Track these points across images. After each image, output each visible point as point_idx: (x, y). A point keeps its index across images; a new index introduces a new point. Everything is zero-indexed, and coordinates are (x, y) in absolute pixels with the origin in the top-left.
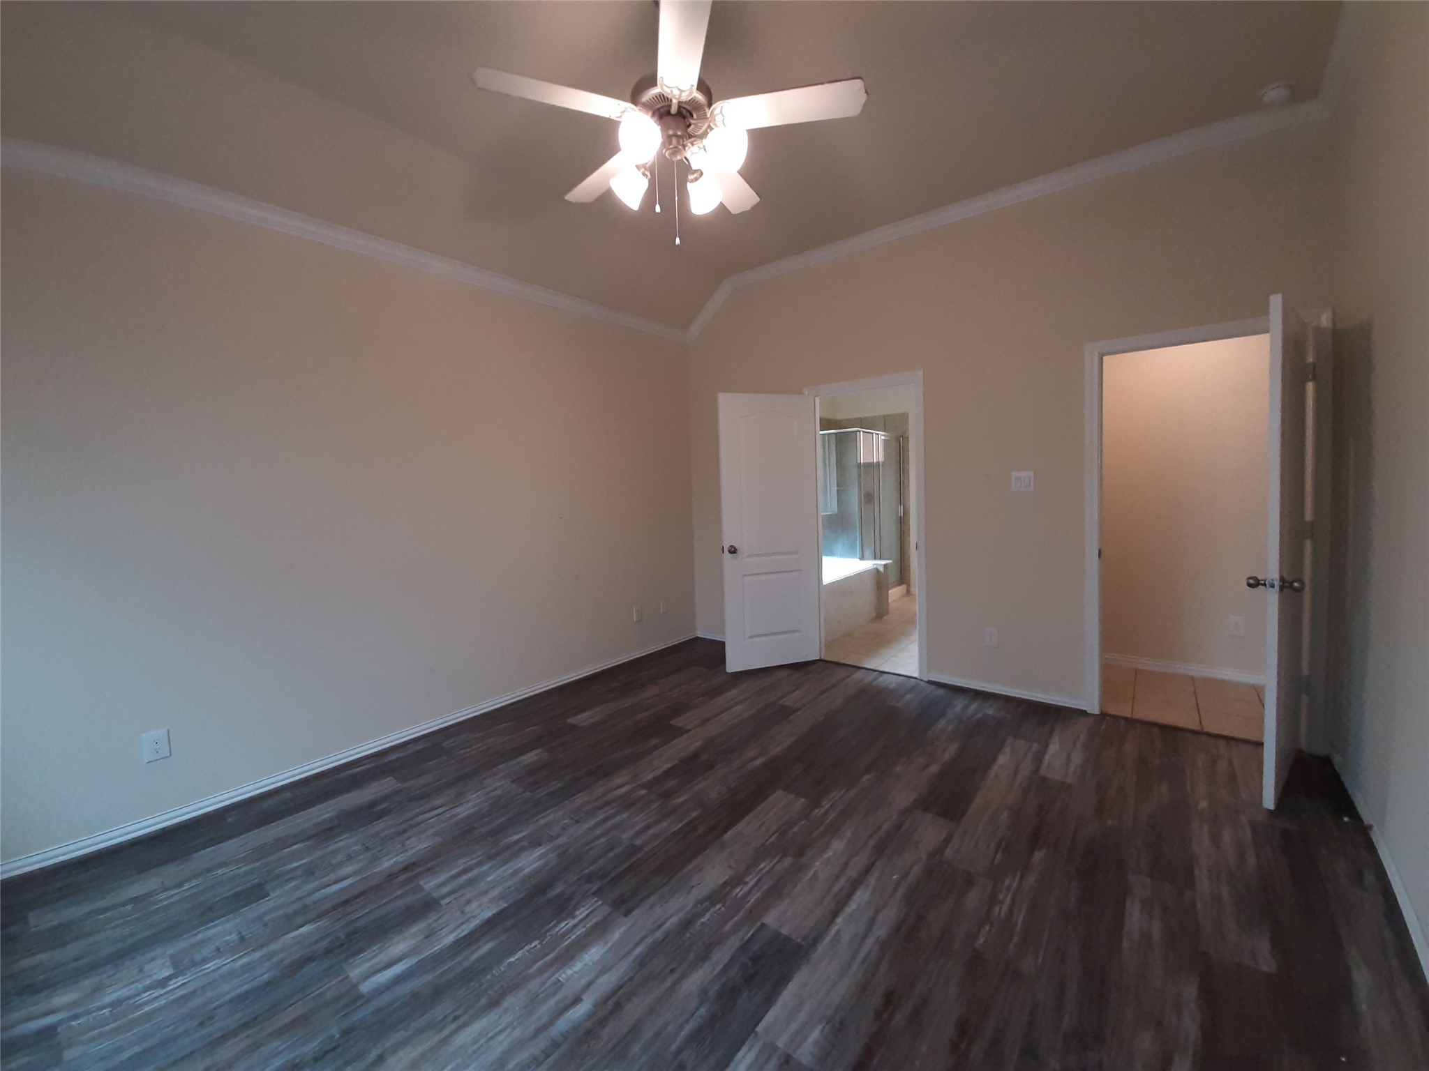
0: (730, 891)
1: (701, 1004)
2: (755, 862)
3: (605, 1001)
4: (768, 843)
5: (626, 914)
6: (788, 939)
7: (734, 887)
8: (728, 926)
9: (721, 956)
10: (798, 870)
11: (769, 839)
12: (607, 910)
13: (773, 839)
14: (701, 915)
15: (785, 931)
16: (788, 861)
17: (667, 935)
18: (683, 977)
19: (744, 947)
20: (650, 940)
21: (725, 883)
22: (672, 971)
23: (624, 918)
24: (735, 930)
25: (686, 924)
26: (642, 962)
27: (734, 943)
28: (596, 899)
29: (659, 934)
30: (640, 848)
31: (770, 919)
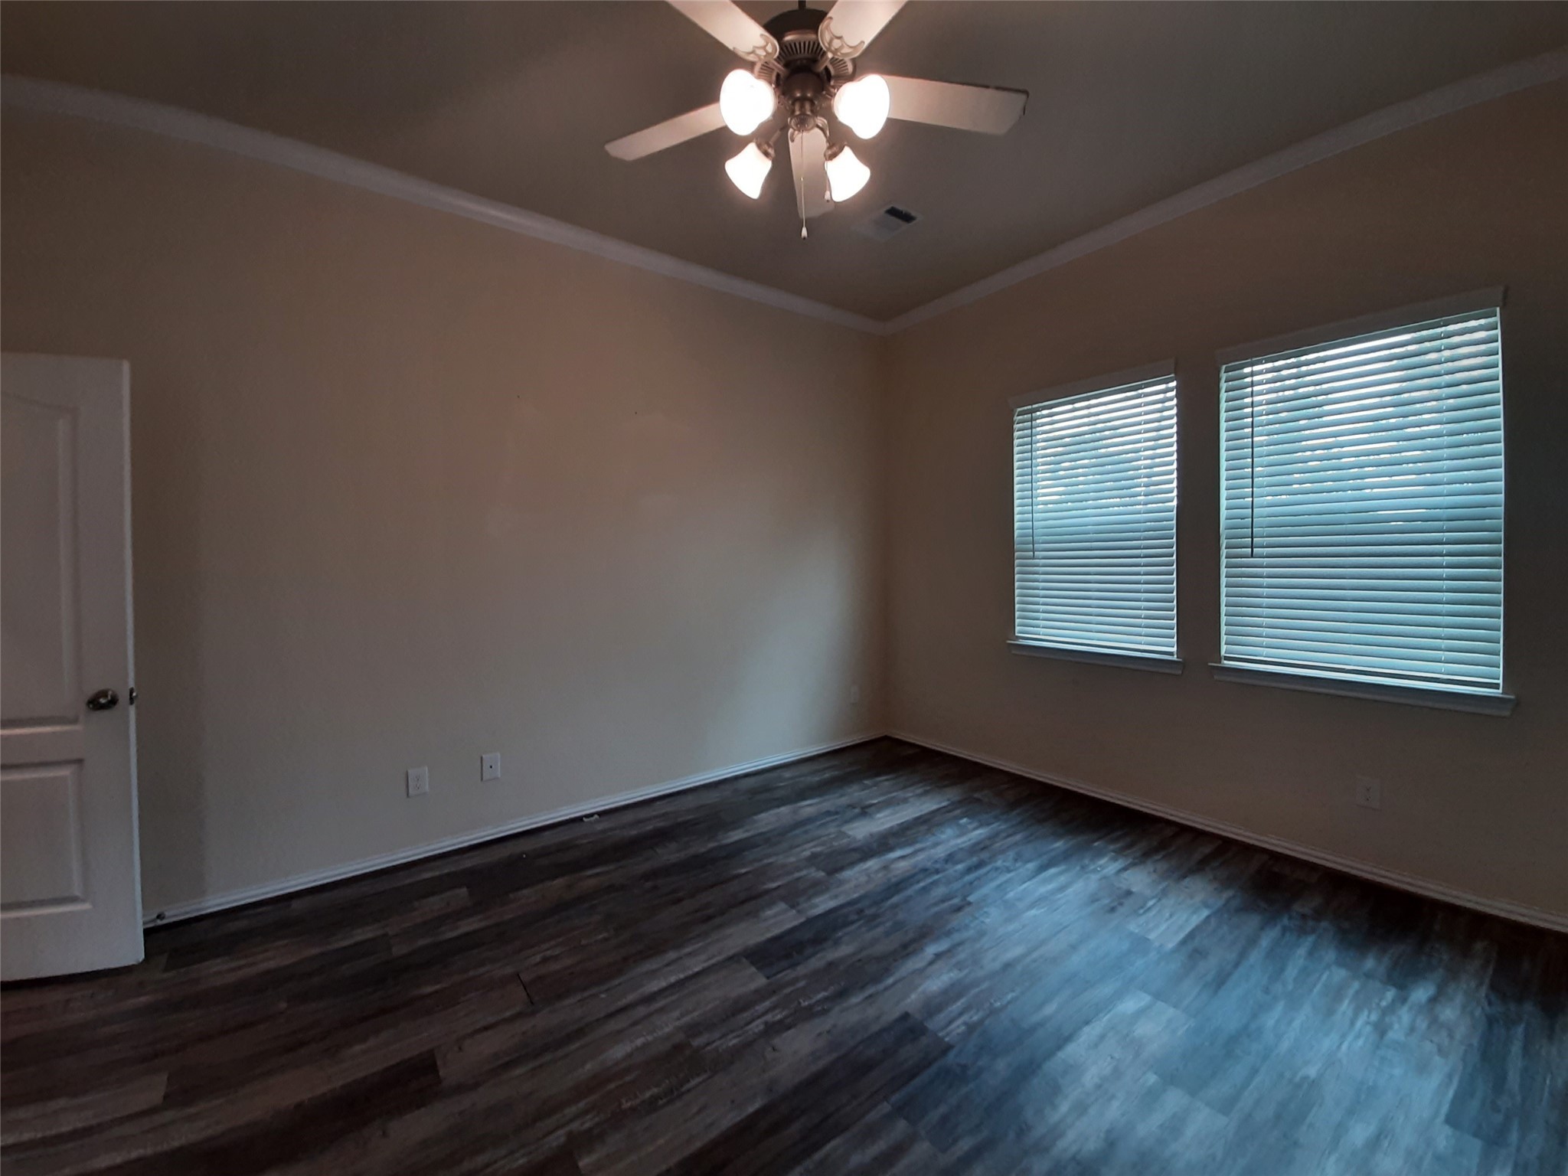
0: (786, 1017)
1: (841, 938)
2: (736, 1053)
3: (914, 952)
4: (704, 1076)
5: (905, 1016)
6: (753, 963)
7: (781, 1022)
8: (802, 984)
9: (816, 962)
10: (693, 1030)
11: (700, 1083)
12: (931, 1025)
13: (693, 1082)
14: (826, 999)
15: (753, 969)
16: (697, 1042)
17: (863, 988)
18: (854, 954)
19: (793, 966)
20: (881, 987)
21: (789, 1028)
22: (860, 960)
23: (910, 1011)
24: (796, 980)
25: (842, 994)
26: (887, 971)
27: (801, 970)
28: (947, 1039)
29: (871, 990)
30: (899, 1110)
31: (761, 981)
